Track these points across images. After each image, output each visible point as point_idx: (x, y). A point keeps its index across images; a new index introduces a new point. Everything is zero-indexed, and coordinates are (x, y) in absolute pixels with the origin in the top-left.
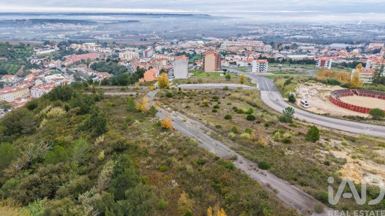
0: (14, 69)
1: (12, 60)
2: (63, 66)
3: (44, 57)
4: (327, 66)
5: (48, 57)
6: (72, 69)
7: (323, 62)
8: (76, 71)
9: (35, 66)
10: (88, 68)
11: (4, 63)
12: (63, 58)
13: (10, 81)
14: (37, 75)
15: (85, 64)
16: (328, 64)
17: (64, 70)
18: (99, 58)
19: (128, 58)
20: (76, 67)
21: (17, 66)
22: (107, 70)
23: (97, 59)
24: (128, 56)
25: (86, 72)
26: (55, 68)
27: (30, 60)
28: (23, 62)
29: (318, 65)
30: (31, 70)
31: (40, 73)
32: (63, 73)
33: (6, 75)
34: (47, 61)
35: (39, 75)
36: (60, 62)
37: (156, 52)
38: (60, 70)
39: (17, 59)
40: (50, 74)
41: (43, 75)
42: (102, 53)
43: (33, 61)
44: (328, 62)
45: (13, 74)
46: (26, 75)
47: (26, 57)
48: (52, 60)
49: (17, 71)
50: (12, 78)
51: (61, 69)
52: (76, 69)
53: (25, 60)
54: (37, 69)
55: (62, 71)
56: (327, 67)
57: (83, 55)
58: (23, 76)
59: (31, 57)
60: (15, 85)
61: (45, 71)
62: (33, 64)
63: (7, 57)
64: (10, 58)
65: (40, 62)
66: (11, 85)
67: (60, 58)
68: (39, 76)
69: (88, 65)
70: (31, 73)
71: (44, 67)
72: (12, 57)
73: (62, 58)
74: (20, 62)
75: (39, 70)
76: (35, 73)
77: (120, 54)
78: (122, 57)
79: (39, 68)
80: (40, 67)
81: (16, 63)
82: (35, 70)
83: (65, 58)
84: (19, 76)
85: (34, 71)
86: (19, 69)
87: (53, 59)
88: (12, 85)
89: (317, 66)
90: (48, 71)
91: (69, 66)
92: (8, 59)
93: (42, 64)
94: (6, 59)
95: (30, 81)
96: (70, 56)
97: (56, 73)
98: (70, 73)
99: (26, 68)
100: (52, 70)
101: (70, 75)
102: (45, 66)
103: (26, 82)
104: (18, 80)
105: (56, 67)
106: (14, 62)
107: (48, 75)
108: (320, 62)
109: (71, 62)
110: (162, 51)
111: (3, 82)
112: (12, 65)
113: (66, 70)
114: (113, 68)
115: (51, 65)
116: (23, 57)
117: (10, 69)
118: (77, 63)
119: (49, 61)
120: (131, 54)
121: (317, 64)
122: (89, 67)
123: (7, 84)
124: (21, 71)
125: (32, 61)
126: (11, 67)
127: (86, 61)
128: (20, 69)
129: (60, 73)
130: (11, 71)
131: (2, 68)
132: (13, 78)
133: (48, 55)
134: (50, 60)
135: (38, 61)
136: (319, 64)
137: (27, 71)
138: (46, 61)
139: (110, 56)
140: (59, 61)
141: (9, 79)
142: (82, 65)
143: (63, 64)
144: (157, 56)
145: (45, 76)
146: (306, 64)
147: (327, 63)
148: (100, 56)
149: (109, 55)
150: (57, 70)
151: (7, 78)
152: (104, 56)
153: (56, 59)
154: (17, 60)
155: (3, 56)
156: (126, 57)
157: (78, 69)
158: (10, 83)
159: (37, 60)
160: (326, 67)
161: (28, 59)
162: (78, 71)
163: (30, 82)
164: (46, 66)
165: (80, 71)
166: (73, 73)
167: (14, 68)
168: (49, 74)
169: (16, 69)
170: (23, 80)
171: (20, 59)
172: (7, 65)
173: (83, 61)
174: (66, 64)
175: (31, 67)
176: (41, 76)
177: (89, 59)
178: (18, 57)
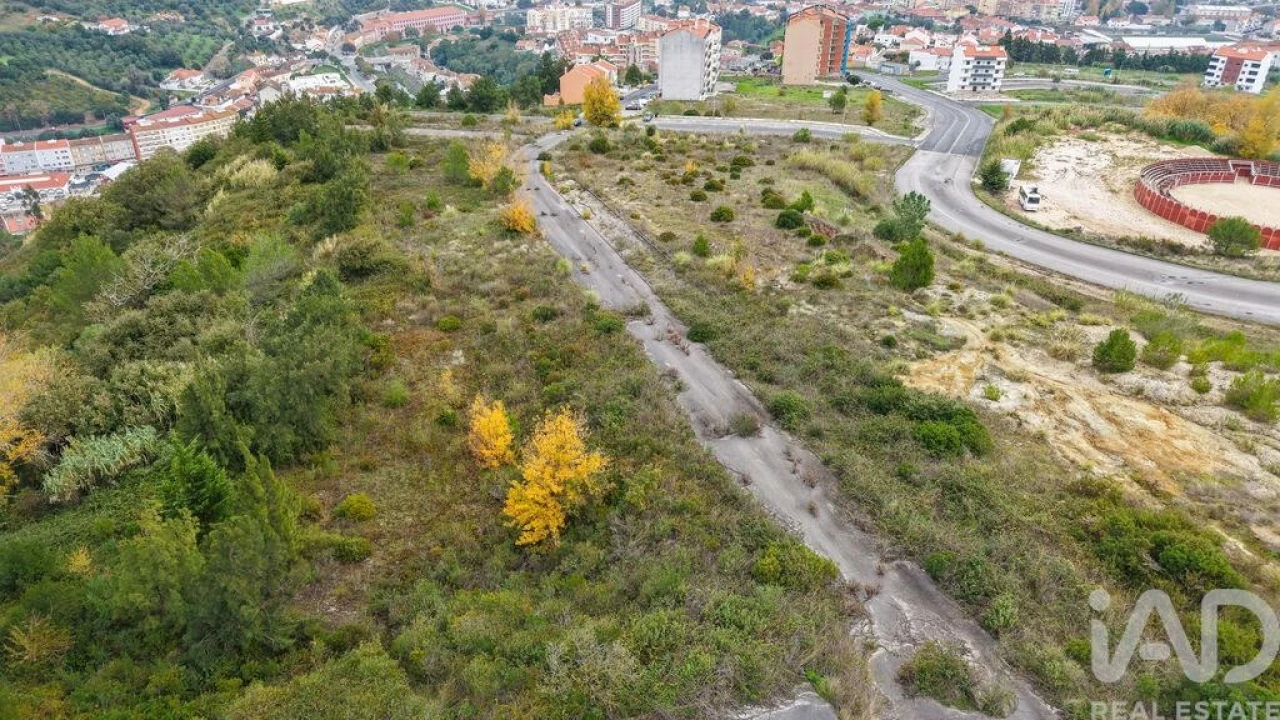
0: (201, 52)
1: (197, 22)
2: (348, 48)
3: (294, 15)
4: (1249, 80)
5: (304, 15)
6: (376, 61)
7: (1234, 65)
8: (388, 66)
9: (265, 45)
10: (423, 56)
11: (173, 29)
12: (351, 22)
13: (190, 88)
14: (268, 75)
15: (416, 43)
16: (1251, 73)
17: (349, 61)
18: (462, 25)
19: (555, 27)
20: (386, 53)
21: (210, 41)
22: (481, 65)
23: (457, 29)
24: (554, 23)
25: (416, 70)
26: (322, 55)
27: (250, 24)
28: (229, 29)
29: (1212, 75)
30: (250, 58)
31: (278, 69)
32: (347, 69)
33: (180, 71)
34: (303, 29)
35: (273, 75)
36: (341, 33)
37: (654, 10)
38: (337, 62)
39: (213, 20)
40: (308, 74)
41: (288, 75)
42: (476, 8)
43: (259, 28)
44: (1254, 66)
45: (197, 68)
46: (236, 73)
47: (237, 14)
48: (316, 28)
49: (208, 58)
50: (196, 81)
51: (340, 57)
52: (385, 59)
53: (236, 23)
54: (269, 55)
55: (345, 64)
56: (1249, 84)
57: (416, 12)
58: (229, 76)
59: (254, 15)
60: (203, 101)
61: (294, 63)
62: (260, 38)
63: (184, 12)
64: (192, 15)
65: (279, 32)
66: (189, 100)
67: (342, 21)
68: (274, 79)
69: (423, 49)
70: (252, 65)
71: (292, 50)
72: (198, 12)
73: (347, 20)
74: (220, 31)
75: (274, 59)
76: (263, 68)
77: (531, 12)
78: (538, 23)
79: (277, 52)
80: (280, 49)
81: (209, 32)
82: (264, 56)
83: (356, 22)
84: (215, 75)
85: (259, 59)
86: (215, 51)
87: (319, 24)
88: (194, 100)
89: (1207, 78)
90: (302, 64)
91: (369, 50)
92: (186, 19)
93: (285, 38)
94: (182, 18)
95: (248, 91)
96: (372, 14)
97: (326, 69)
98: (365, 72)
99: (236, 51)
100: (315, 61)
101: (368, 79)
102: (294, 45)
103: (236, 95)
104: (212, 86)
105: (328, 50)
106: (202, 28)
107: (300, 75)
108: (1223, 66)
109: (375, 36)
110: (672, 7)
111: (169, 92)
112: (196, 38)
113: (358, 61)
114: (500, 61)
115: (313, 44)
116: (229, 13)
117: (190, 51)
118: (392, 41)
119: (307, 28)
120: (568, 15)
121: (1209, 70)
122: (428, 54)
123: (180, 99)
124: (221, 58)
125: (255, 28)
126: (192, 46)
127: (421, 34)
128: (221, 53)
129: (337, 71)
130: (192, 57)
131: (168, 45)
132: (198, 79)
133: (305, 10)
134: (311, 27)
135: (276, 28)
136: (1217, 72)
137: (241, 57)
138: (298, 29)
139: (498, 21)
140: (336, 32)
141: (186, 82)
142: (408, 46)
143: (351, 41)
144: (651, 22)
145: (293, 77)
146: (1178, 72)
147: (1249, 68)
148: (468, 19)
149: (497, 16)
150: (328, 62)
151: (182, 79)
152: (481, 19)
153: (328, 23)
154: (213, 24)
155: (173, 7)
156: (550, 25)
157: (395, 60)
158: (188, 94)
159: (271, 25)
160: (1244, 83)
161: (245, 20)
162: (393, 65)
163: (246, 95)
164: (299, 46)
165: (399, 67)
166: (374, 72)
167: (200, 46)
168: (303, 71)
169: (206, 50)
170: (226, 87)
171: (220, 20)
172: (182, 37)
173: (411, 32)
174: (358, 42)
175: (252, 48)
176: (279, 78)
177: (430, 30)
178: (214, 13)
